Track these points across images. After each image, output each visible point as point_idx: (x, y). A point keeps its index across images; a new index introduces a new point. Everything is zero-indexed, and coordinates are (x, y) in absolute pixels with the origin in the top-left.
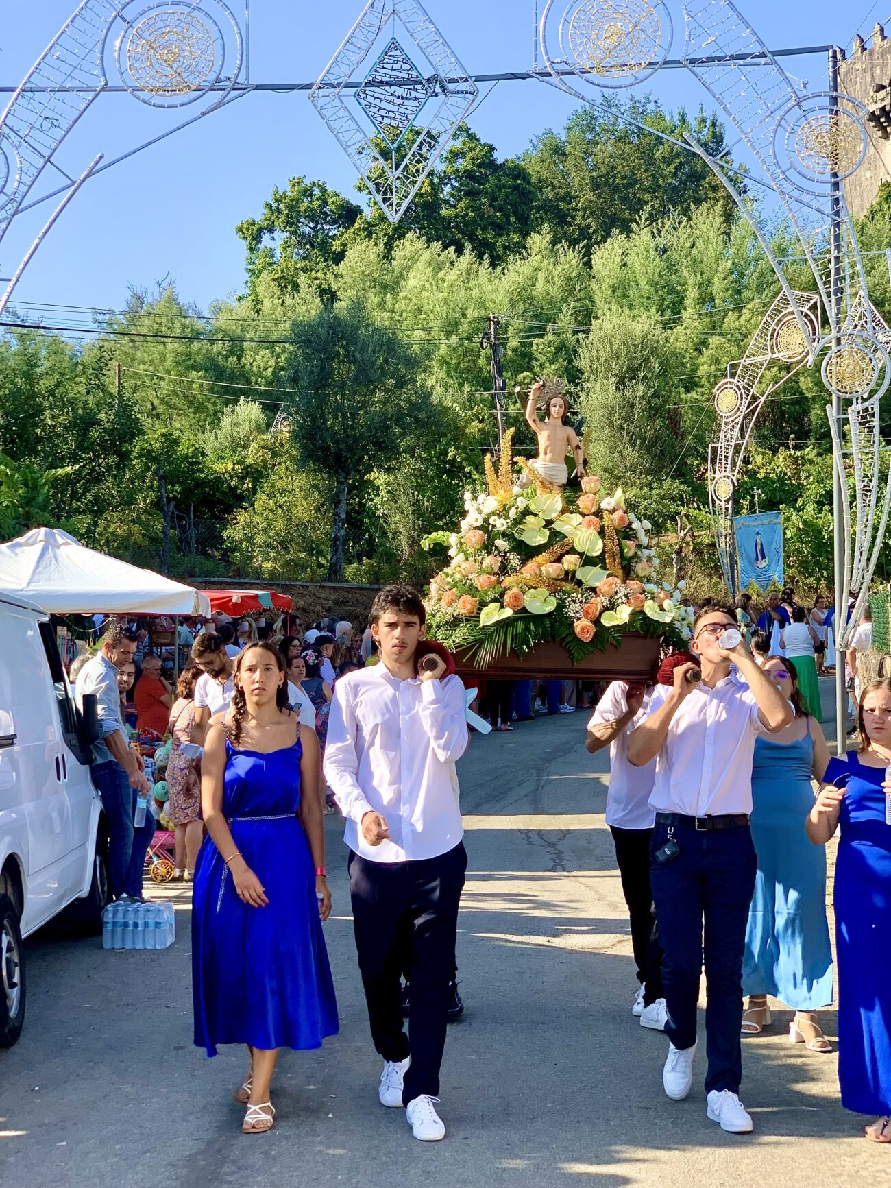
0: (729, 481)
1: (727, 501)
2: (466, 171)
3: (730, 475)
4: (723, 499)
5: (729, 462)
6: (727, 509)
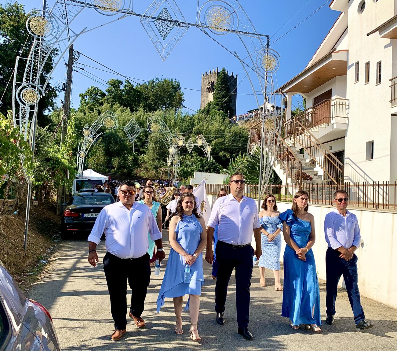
2: (128, 90)
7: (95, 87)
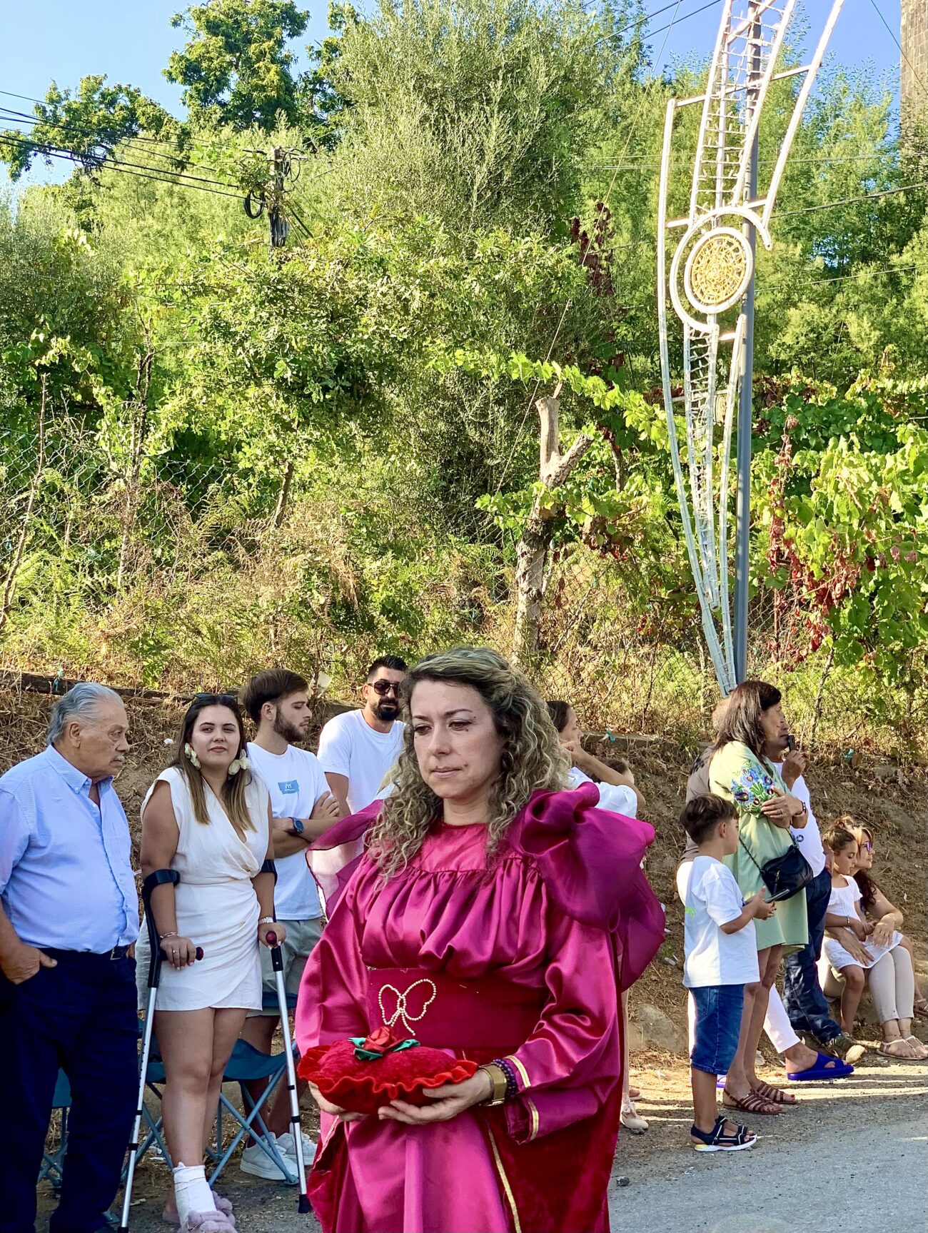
0: (741, 235)
1: (727, 320)
3: (745, 210)
4: (712, 310)
5: (745, 160)
6: (725, 351)
7: (108, 86)
